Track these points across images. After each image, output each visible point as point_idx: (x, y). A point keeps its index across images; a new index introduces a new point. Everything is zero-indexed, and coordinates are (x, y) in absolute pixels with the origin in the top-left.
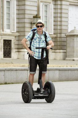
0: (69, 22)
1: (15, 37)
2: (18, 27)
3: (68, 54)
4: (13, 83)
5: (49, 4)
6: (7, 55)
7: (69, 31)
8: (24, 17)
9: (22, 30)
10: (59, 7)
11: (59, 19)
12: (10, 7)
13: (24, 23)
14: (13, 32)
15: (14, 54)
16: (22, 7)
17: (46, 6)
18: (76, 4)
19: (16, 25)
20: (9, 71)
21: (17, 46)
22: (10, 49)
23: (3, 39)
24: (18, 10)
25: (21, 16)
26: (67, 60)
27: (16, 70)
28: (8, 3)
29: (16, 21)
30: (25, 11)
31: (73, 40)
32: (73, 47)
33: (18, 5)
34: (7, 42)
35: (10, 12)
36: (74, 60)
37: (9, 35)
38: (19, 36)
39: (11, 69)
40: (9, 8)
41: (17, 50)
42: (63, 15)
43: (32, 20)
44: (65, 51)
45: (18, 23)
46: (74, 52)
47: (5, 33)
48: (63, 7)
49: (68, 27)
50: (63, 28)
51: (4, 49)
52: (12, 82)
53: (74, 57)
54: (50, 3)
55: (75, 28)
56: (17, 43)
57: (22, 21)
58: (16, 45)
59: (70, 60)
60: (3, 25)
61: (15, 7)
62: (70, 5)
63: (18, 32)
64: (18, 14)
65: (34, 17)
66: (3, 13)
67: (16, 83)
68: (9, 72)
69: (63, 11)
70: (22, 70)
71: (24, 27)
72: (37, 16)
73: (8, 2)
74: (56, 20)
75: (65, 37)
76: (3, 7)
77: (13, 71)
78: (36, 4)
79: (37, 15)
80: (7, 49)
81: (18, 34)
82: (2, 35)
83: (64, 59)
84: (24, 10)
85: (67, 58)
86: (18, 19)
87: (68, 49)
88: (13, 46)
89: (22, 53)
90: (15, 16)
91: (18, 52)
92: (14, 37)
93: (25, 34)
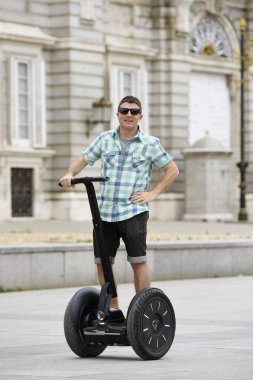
0: (191, 118)
1: (45, 159)
2: (51, 134)
3: (189, 204)
4: (20, 290)
5: (134, 69)
6: (20, 210)
7: (192, 140)
8: (66, 106)
9: (62, 139)
10: (163, 77)
11: (163, 110)
12: (29, 78)
13: (68, 121)
14: (36, 145)
15: (41, 206)
16: (62, 79)
17: (128, 75)
18: (209, 69)
19: (44, 127)
20: (9, 253)
21: (48, 186)
22: (30, 192)
23: (10, 166)
24: (51, 86)
25: (60, 104)
26: (187, 220)
27: (31, 252)
28: (23, 68)
29: (44, 116)
30: (69, 90)
31: (203, 165)
32: (203, 185)
33: (50, 74)
34: (20, 175)
35: (29, 93)
36: (205, 221)
37: (27, 155)
38: (54, 157)
39: (14, 249)
40: (24, 82)
41: (49, 196)
42: (175, 100)
43: (90, 113)
44: (181, 196)
45: (51, 122)
46: (204, 198)
47: (14, 149)
48: (175, 77)
49: (188, 132)
50: (176, 133)
51: (13, 192)
52: (19, 285)
53: (205, 212)
54: (138, 67)
55: (207, 133)
56: (48, 175)
57: (62, 115)
58: (45, 181)
59: (194, 220)
60: (8, 127)
61: (43, 80)
62: (194, 71)
63: (51, 146)
64: (51, 98)
65: (95, 105)
66: (7, 95)
67: (31, 289)
68: (10, 256)
69: (175, 89)
70: (47, 251)
71: (68, 133)
72: (103, 103)
73: (24, 66)
74: (155, 113)
75: (181, 157)
76: (7, 79)
77: (20, 257)
78: (100, 71)
79: (102, 100)
80: (20, 192)
81: (51, 152)
82: (6, 156)
83: (180, 218)
84: (68, 86)
85: (187, 216)
86: (51, 110)
87: (190, 191)
88: (38, 184)
89: (62, 205)
90: (43, 104)
91: (53, 200)
92: (40, 161)
93: (69, 151)
